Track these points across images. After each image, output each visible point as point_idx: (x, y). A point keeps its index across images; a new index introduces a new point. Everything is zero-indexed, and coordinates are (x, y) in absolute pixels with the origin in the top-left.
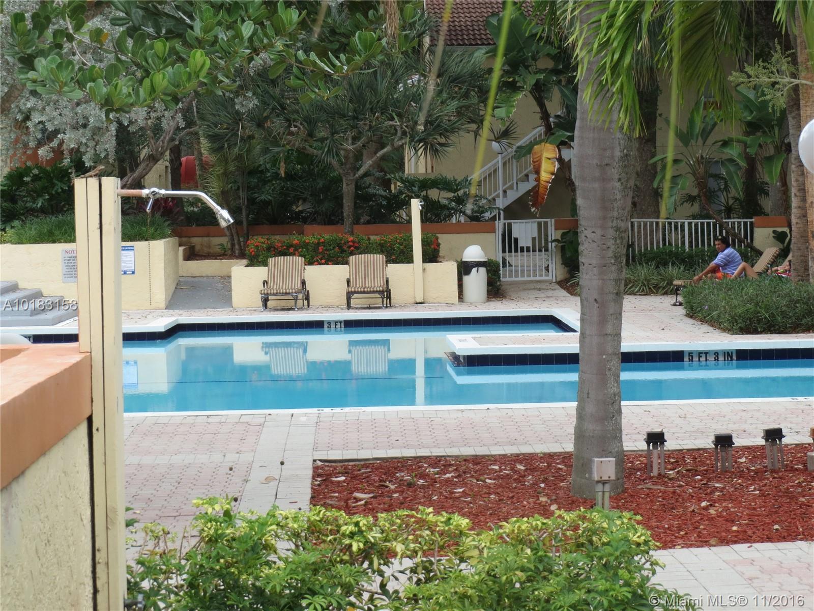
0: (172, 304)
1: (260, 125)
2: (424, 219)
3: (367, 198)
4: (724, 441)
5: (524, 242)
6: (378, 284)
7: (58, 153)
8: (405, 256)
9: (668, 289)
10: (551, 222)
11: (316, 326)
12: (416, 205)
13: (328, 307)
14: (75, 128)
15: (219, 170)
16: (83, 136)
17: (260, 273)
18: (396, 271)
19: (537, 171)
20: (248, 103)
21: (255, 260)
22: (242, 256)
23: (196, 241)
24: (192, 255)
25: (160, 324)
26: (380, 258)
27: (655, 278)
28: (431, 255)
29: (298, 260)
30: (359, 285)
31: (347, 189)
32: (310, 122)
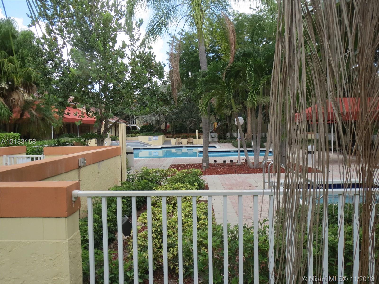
0: (163, 144)
1: (176, 120)
2: (198, 133)
3: (192, 130)
4: (225, 161)
5: (213, 136)
6: (191, 141)
7: (147, 123)
8: (195, 138)
9: (230, 142)
10: (217, 133)
11: (182, 147)
12: (197, 131)
13: (184, 145)
14: (149, 120)
15: (171, 126)
16: (150, 121)
17: (175, 140)
18: (194, 140)
19: (214, 126)
20: (174, 116)
21: (175, 138)
22: (173, 138)
23: (168, 136)
24: (167, 137)
25: (160, 147)
26: (192, 138)
27: (231, 141)
28: (199, 138)
29: (181, 138)
30: (189, 141)
31: (188, 128)
32: (183, 119)
